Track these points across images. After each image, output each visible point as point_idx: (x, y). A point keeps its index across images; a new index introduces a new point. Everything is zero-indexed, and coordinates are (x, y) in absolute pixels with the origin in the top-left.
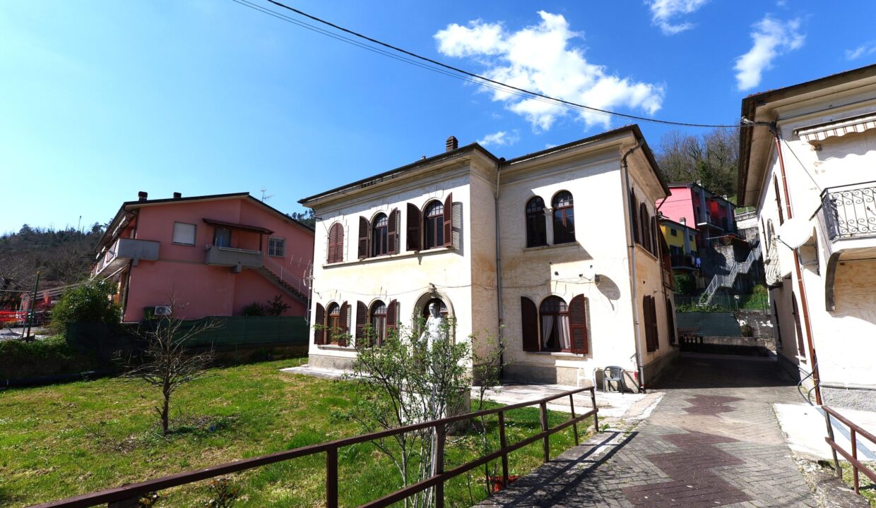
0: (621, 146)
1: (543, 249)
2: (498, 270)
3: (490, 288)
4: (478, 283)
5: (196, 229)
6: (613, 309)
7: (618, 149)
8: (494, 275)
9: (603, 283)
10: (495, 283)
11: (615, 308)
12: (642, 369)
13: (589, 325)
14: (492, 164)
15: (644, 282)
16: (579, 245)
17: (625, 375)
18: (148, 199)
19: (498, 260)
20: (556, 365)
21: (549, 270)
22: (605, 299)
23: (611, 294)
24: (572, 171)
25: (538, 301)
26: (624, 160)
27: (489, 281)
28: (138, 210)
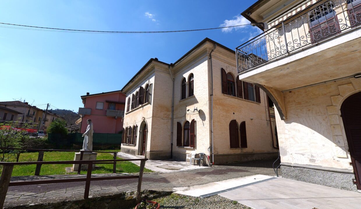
0: (208, 50)
1: (184, 100)
2: (173, 111)
3: (166, 118)
4: (157, 116)
5: (104, 104)
6: (204, 126)
7: (206, 51)
8: (170, 113)
9: (201, 113)
10: (171, 116)
11: (204, 125)
12: (213, 155)
13: (196, 133)
14: (167, 67)
15: (234, 113)
16: (194, 97)
17: (206, 157)
18: (90, 94)
19: (173, 107)
20: (186, 153)
21: (186, 109)
22: (201, 121)
23: (203, 118)
24: (194, 64)
25: (183, 124)
26: (210, 56)
27: (165, 116)
28: (86, 99)
